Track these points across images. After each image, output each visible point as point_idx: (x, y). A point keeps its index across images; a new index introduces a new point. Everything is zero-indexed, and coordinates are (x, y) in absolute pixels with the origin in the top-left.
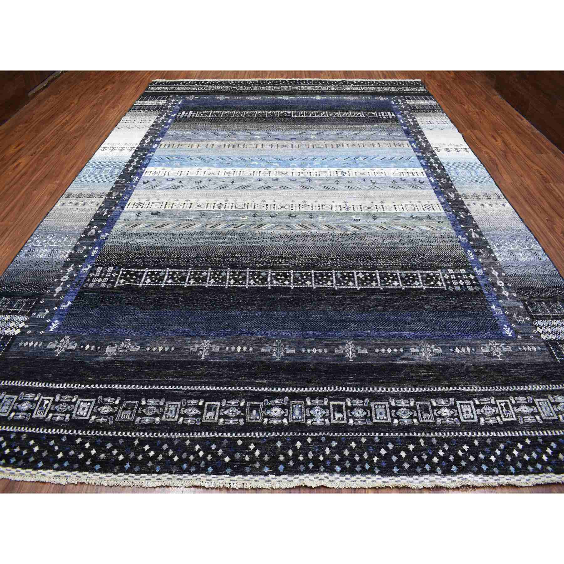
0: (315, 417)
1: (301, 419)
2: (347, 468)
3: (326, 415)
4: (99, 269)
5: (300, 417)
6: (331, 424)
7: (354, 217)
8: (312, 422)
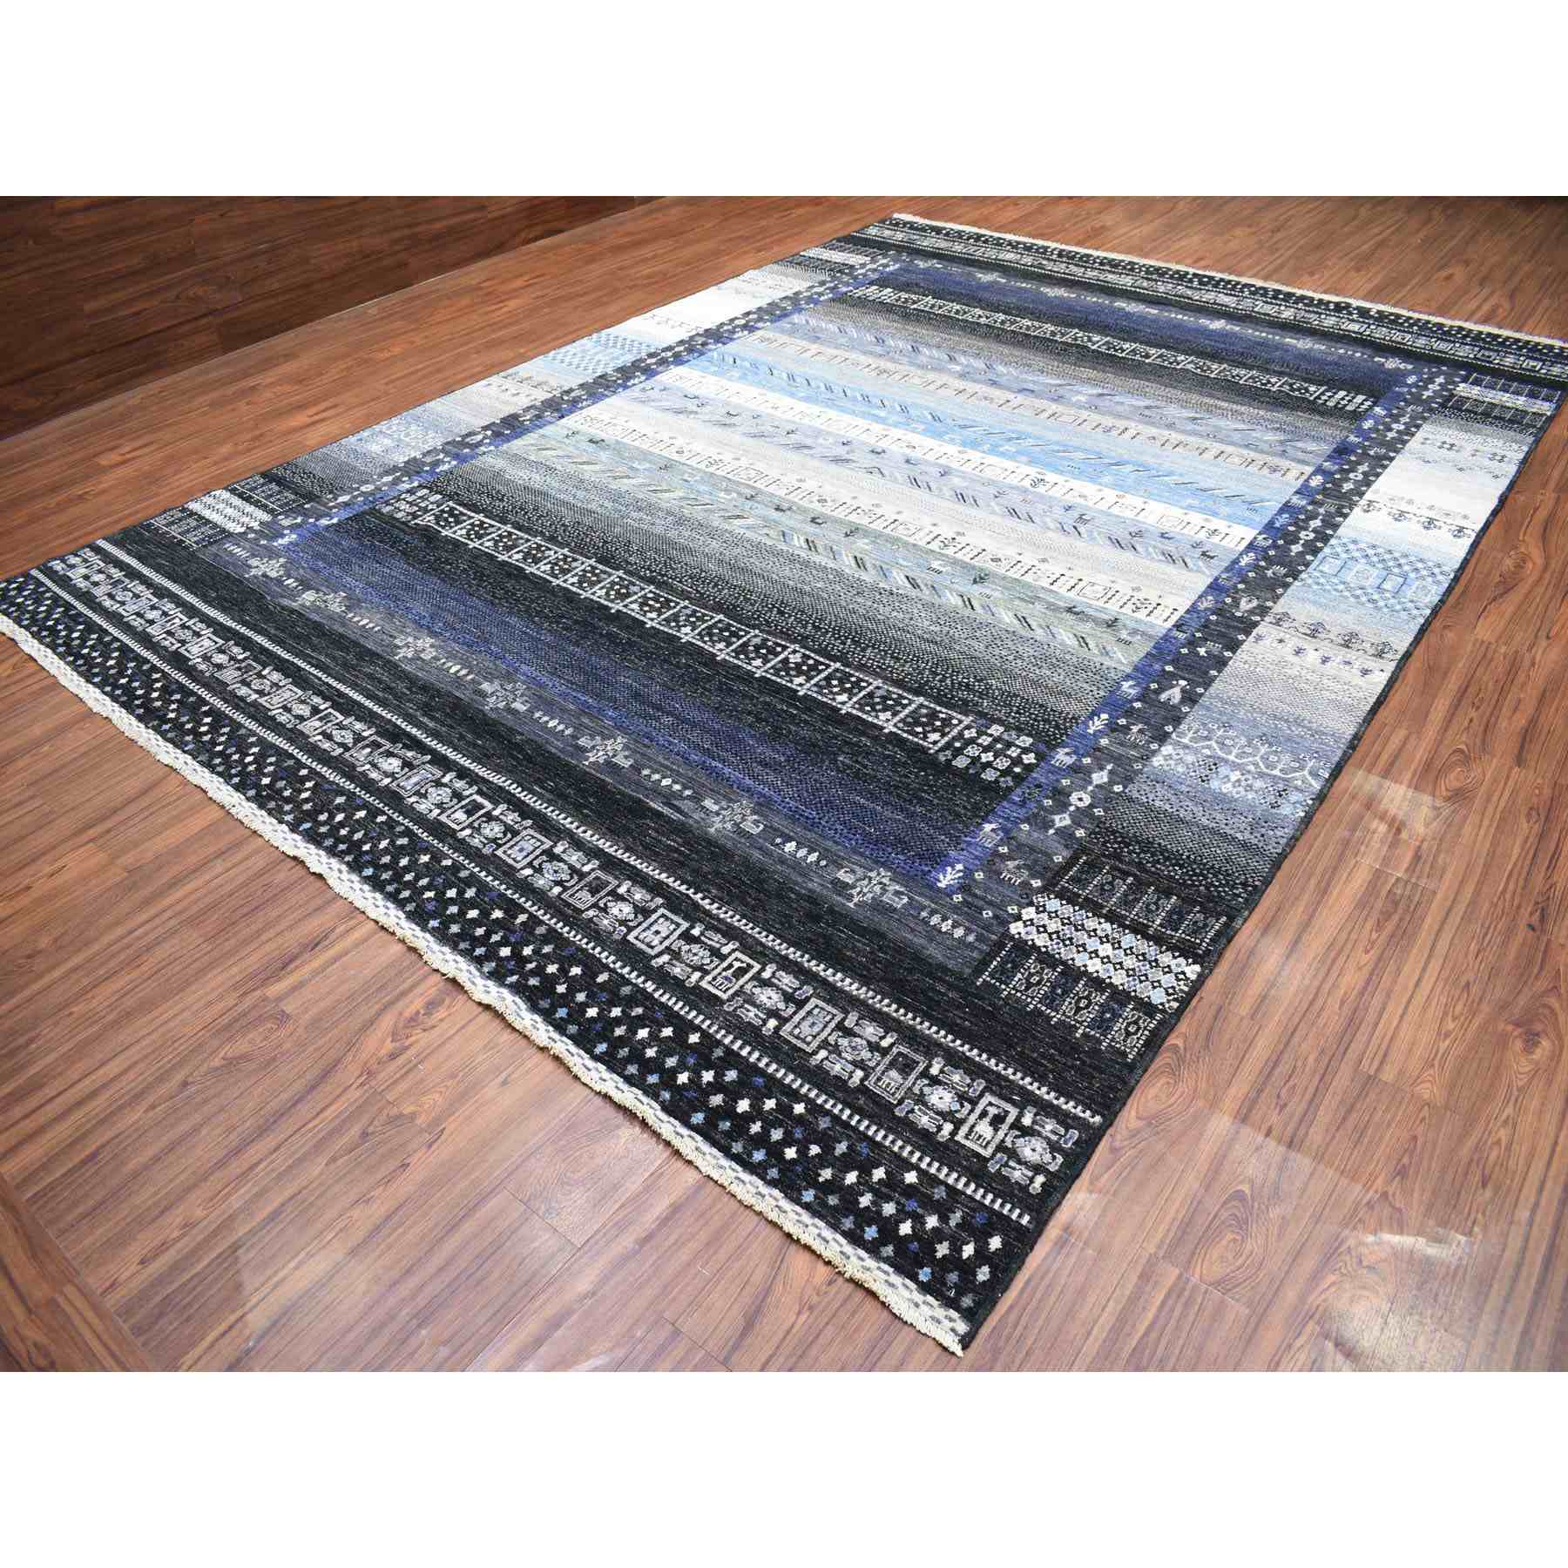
4: (425, 491)
7: (935, 564)
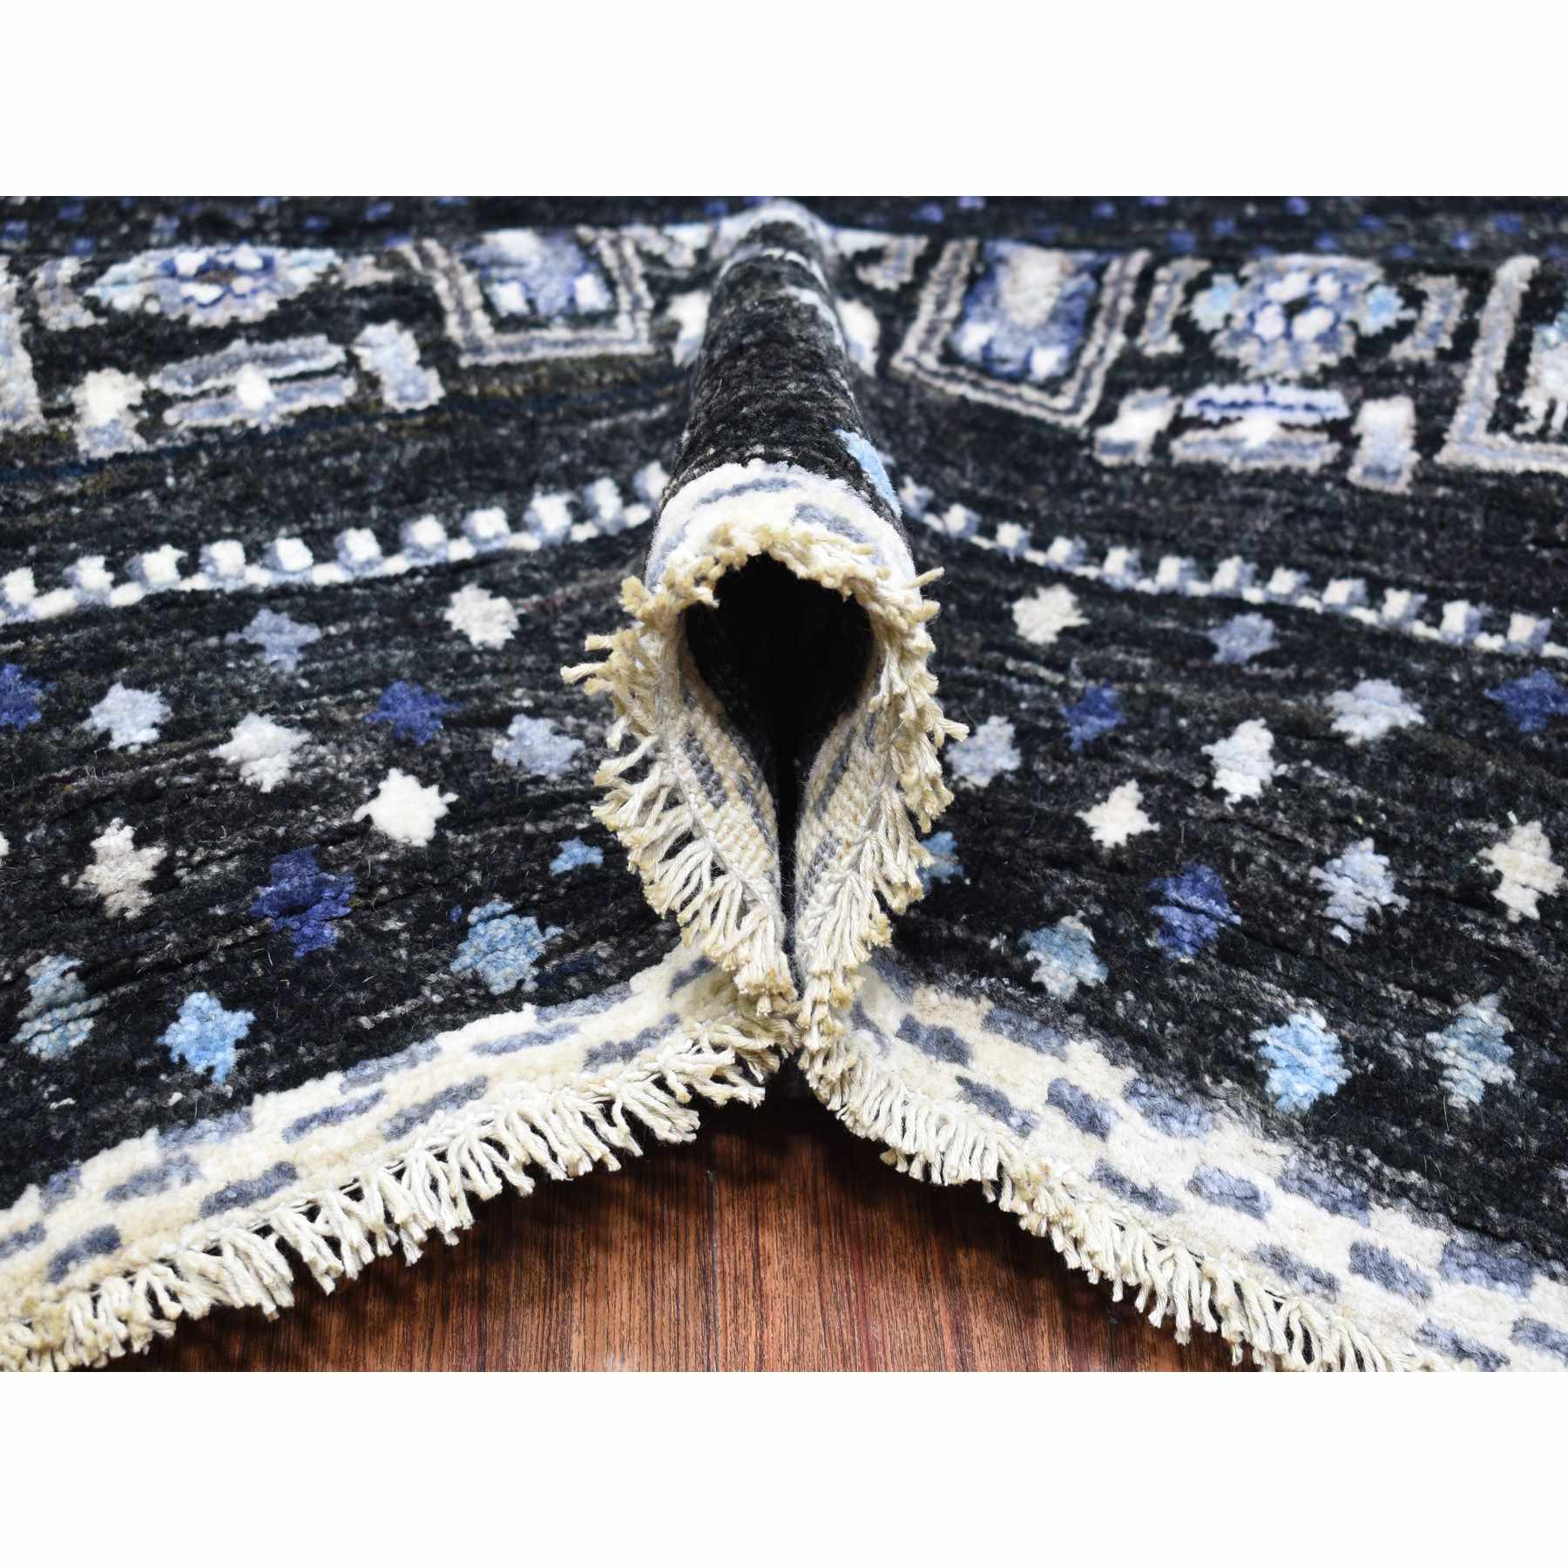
0: (1232, 371)
1: (1051, 386)
2: (1438, 1113)
3: (1403, 351)
5: (1046, 362)
6: (1426, 476)
8: (1179, 425)
